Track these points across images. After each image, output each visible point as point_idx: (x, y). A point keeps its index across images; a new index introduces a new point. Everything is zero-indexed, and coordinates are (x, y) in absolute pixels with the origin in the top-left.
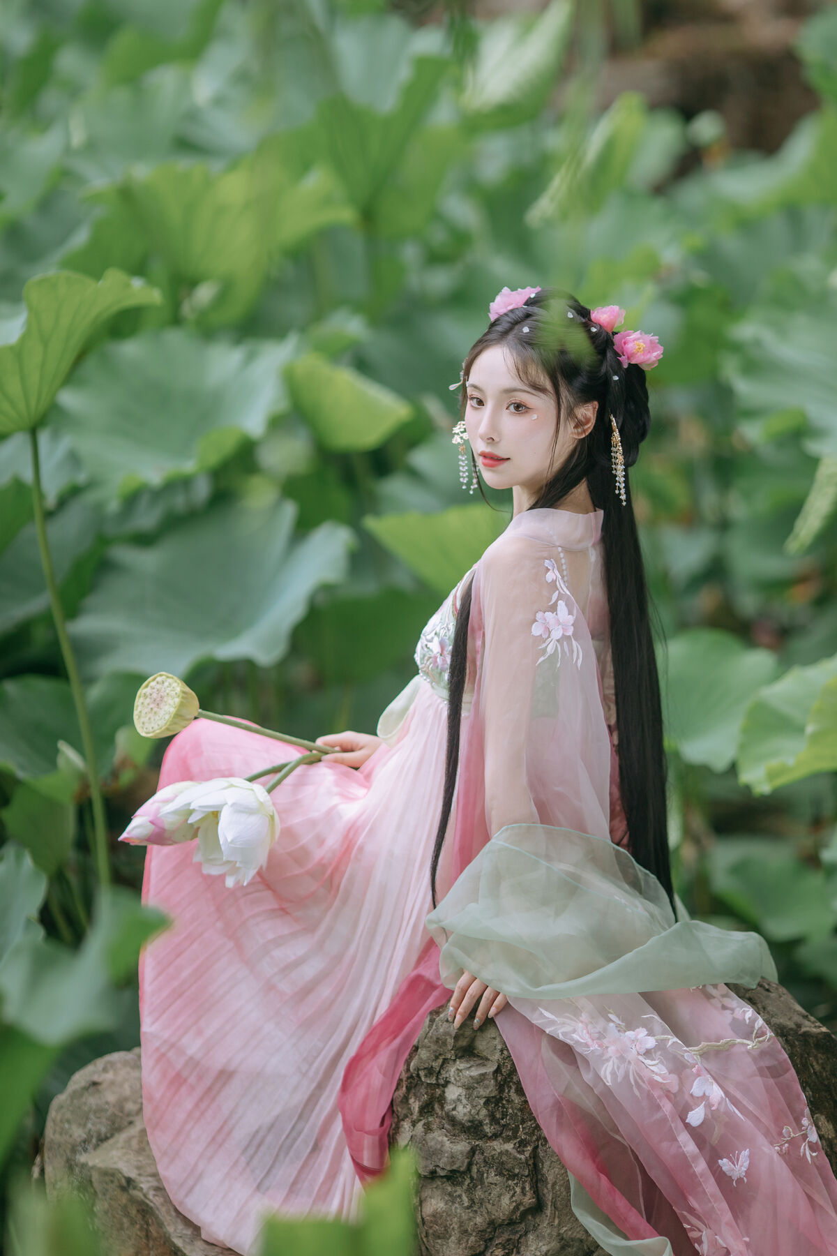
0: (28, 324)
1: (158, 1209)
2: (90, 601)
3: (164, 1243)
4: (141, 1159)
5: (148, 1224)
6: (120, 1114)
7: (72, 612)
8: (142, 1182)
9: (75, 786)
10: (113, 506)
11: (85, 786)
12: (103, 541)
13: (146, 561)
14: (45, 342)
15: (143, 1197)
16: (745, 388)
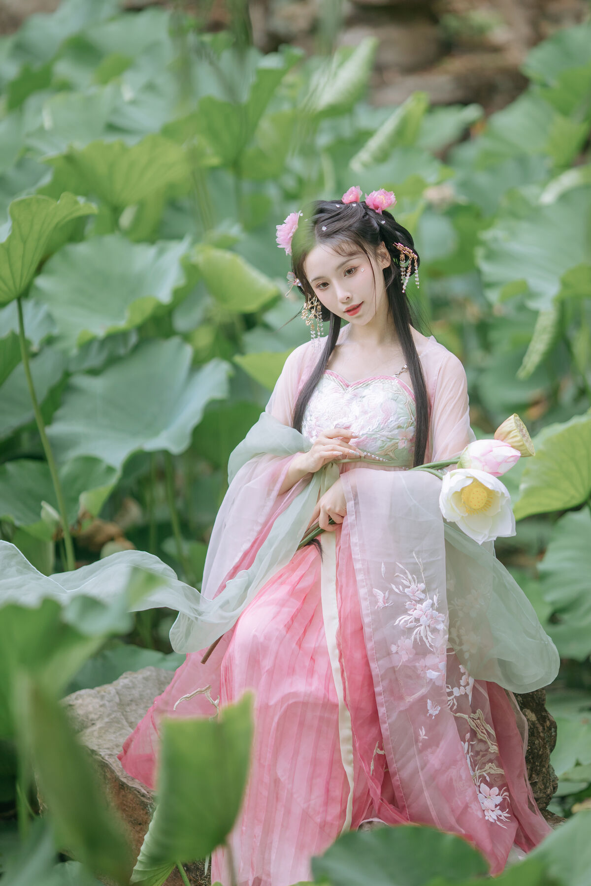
0: (13, 229)
1: (111, 764)
2: (60, 413)
3: (115, 781)
4: (100, 741)
5: (105, 772)
6: (87, 720)
7: (49, 420)
8: (101, 752)
9: (53, 530)
10: (74, 352)
11: (59, 531)
12: (67, 374)
13: (96, 385)
14: (25, 242)
15: (101, 759)
16: (488, 269)
